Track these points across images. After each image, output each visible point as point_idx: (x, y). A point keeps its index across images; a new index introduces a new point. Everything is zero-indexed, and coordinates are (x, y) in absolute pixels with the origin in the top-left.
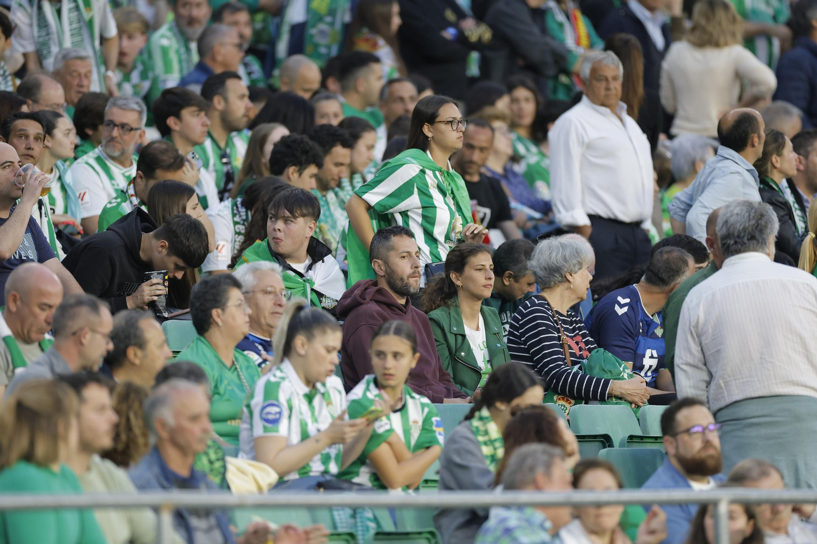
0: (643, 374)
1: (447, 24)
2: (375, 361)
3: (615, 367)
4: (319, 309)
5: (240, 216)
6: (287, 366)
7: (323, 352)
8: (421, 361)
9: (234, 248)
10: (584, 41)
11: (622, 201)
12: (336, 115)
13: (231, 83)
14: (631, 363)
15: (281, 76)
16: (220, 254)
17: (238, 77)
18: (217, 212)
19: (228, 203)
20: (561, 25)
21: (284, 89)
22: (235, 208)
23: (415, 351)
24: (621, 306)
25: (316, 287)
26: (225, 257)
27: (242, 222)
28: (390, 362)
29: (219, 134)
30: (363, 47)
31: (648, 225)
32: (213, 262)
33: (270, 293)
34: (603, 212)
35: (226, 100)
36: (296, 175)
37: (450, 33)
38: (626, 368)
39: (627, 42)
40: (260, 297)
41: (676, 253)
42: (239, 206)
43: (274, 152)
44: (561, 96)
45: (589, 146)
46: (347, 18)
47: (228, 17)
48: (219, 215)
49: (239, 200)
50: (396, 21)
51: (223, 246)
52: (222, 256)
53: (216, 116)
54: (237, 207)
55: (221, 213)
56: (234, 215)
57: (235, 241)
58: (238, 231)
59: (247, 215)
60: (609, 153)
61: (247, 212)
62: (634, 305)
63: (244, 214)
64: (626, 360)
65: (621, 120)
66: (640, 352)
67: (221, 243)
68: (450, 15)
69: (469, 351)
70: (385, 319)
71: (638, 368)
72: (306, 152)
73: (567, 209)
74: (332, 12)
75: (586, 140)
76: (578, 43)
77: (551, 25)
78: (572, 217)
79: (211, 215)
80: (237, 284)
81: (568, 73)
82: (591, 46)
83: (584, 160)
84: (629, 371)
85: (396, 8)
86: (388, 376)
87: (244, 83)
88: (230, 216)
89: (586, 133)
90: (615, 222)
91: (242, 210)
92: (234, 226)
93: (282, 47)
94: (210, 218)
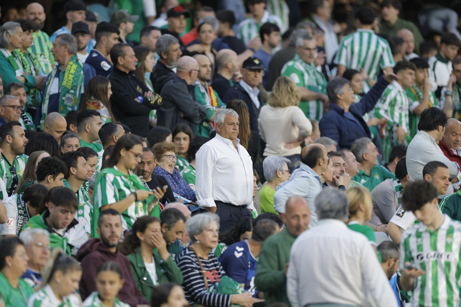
0: (250, 290)
1: (138, 94)
2: (99, 285)
3: (234, 286)
4: (70, 256)
5: (21, 205)
6: (48, 289)
7: (70, 282)
8: (125, 285)
9: (18, 223)
10: (215, 104)
11: (234, 194)
12: (77, 146)
13: (15, 128)
14: (243, 285)
15: (44, 124)
16: (9, 226)
17: (20, 125)
18: (8, 202)
19: (14, 197)
20: (203, 94)
21: (47, 131)
22: (19, 200)
23: (121, 278)
24: (239, 252)
25: (70, 242)
26: (12, 227)
27: (22, 208)
28: (108, 287)
29: (10, 157)
30: (91, 107)
31: (251, 207)
32: (6, 230)
33: (40, 246)
34: (223, 199)
35: (13, 137)
36: (52, 180)
37: (139, 99)
38: (240, 288)
39: (239, 104)
40: (34, 248)
41: (268, 223)
42: (21, 199)
43: (39, 168)
44: (204, 134)
45: (218, 163)
46: (82, 91)
47: (13, 91)
48: (9, 203)
49: (21, 195)
50: (110, 92)
51: (12, 221)
52: (11, 227)
53: (8, 146)
54: (20, 200)
55: (11, 202)
56: (18, 204)
57: (18, 219)
58: (20, 213)
59: (25, 205)
60: (230, 167)
61: (25, 203)
62: (246, 252)
63: (23, 204)
64: (241, 283)
65: (236, 148)
66: (249, 278)
67: (10, 219)
68: (139, 89)
69: (149, 277)
70: (104, 261)
71: (247, 287)
72: (57, 167)
73: (204, 198)
74: (74, 88)
75: (216, 159)
76: (212, 105)
77: (197, 94)
78: (206, 202)
79: (5, 203)
80: (21, 242)
81: (208, 121)
82: (219, 106)
83: (214, 170)
84: (242, 289)
85: (110, 86)
86: (106, 294)
87: (23, 128)
88: (16, 204)
89: (216, 155)
90: (230, 205)
91: (22, 202)
92: (18, 210)
93: (45, 107)
94: (5, 205)
